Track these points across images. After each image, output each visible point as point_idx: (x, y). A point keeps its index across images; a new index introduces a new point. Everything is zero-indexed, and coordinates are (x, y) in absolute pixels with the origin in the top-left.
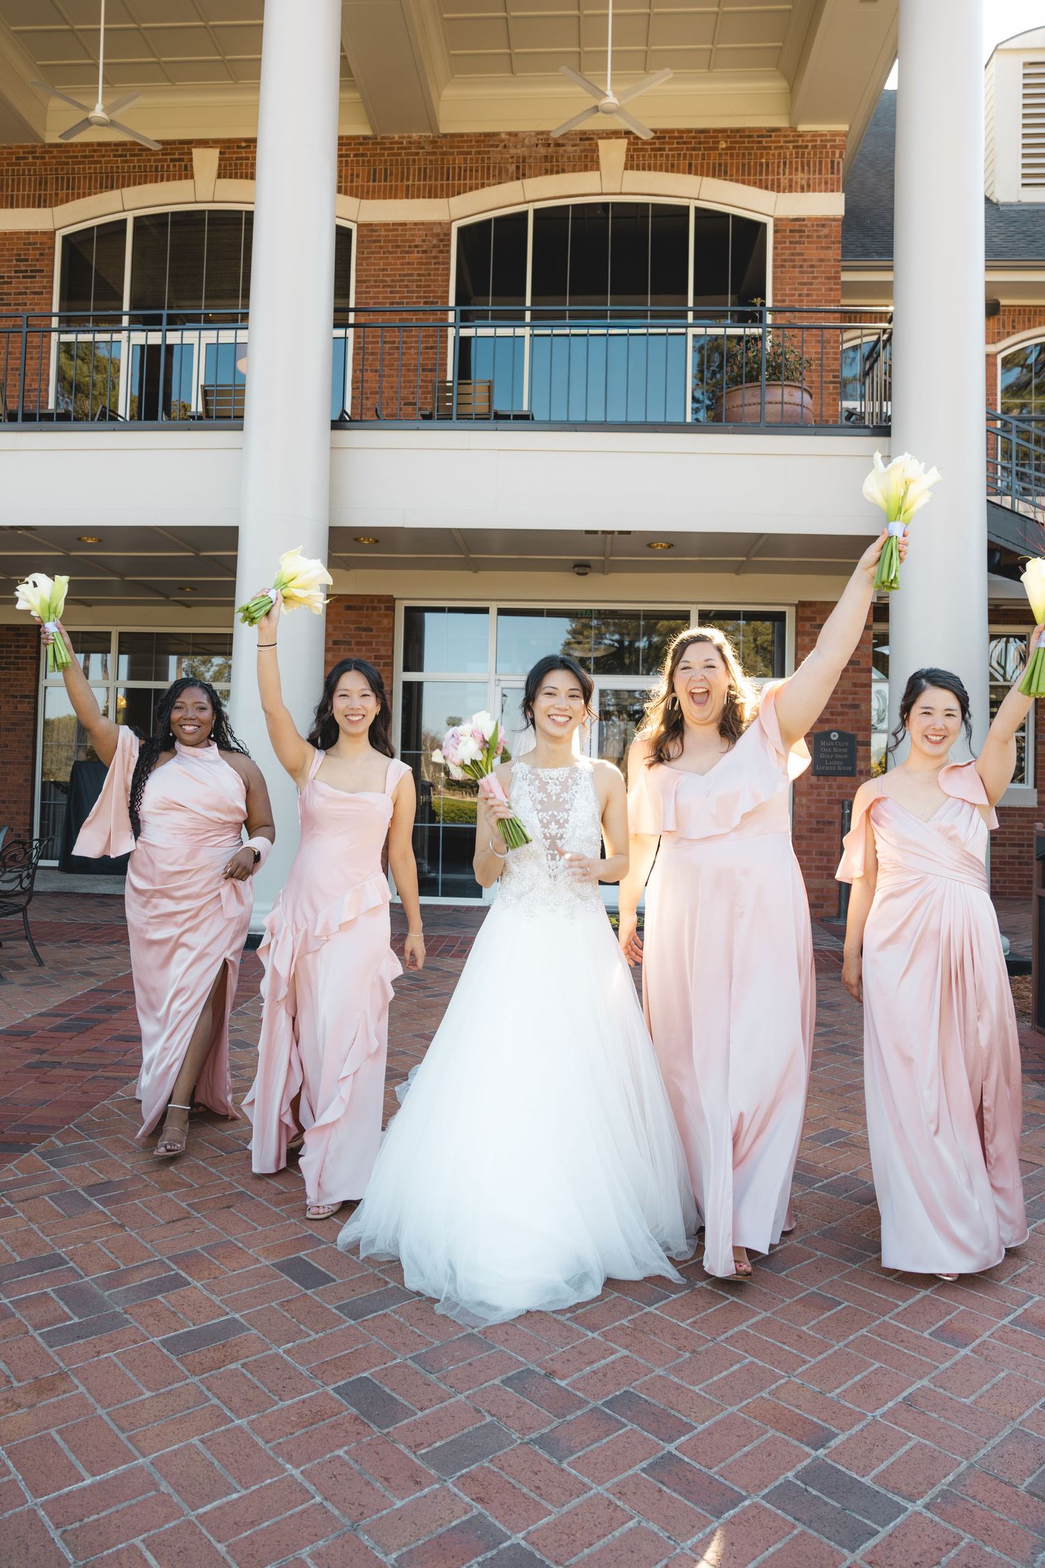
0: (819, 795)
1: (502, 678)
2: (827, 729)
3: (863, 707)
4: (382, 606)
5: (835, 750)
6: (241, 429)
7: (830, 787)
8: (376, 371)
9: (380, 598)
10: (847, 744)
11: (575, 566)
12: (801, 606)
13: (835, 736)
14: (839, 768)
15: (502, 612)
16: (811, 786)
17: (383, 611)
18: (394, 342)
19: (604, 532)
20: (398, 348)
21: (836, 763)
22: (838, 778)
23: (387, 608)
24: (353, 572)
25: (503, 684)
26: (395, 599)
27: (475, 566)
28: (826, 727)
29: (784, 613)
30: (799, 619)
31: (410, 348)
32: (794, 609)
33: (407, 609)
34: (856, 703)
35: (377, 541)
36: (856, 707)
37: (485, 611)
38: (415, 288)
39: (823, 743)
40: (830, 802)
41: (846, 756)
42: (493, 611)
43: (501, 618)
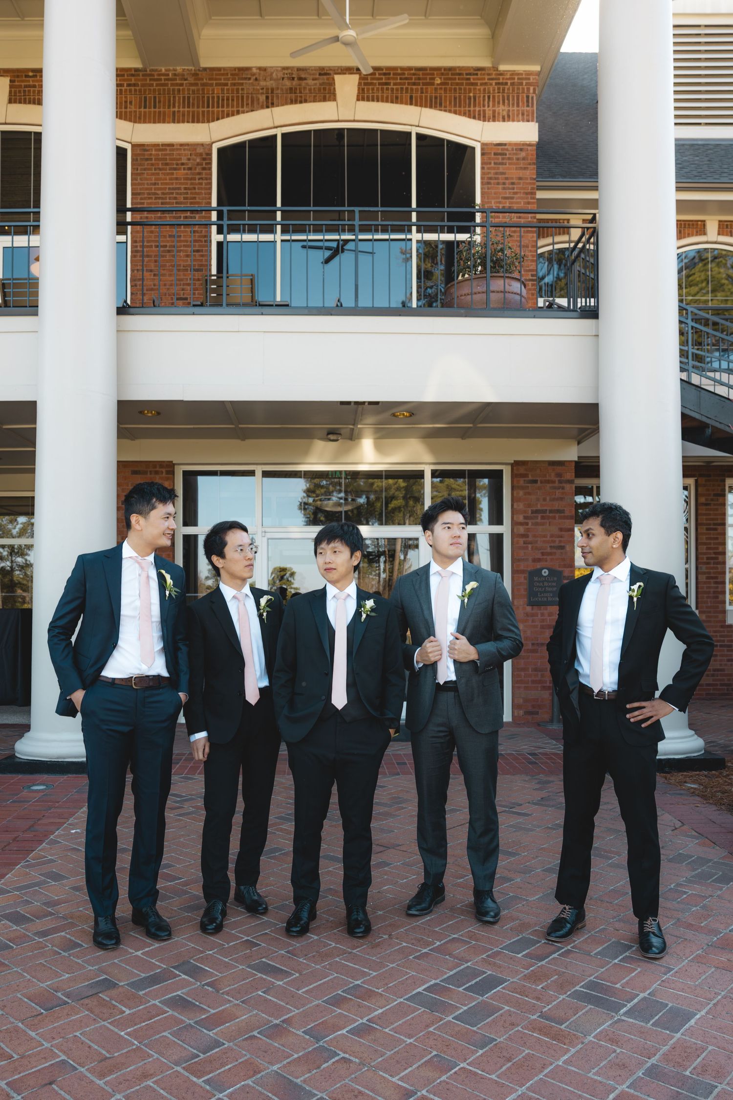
0: (533, 621)
1: (267, 530)
2: (538, 567)
3: (568, 548)
4: (164, 470)
5: (546, 584)
7: (542, 615)
8: (151, 271)
9: (161, 464)
10: (555, 579)
11: (328, 434)
12: (516, 465)
13: (545, 573)
14: (550, 599)
15: (266, 474)
16: (527, 615)
17: (164, 475)
18: (166, 246)
19: (357, 403)
20: (169, 251)
21: (546, 595)
22: (549, 607)
23: (168, 472)
24: (137, 442)
25: (269, 535)
26: (174, 465)
27: (243, 435)
28: (538, 566)
29: (501, 471)
30: (514, 476)
31: (180, 251)
32: (509, 468)
33: (185, 473)
34: (562, 544)
35: (158, 413)
36: (563, 548)
37: (252, 473)
38: (182, 200)
39: (536, 579)
40: (542, 627)
41: (555, 589)
42: (259, 473)
43: (266, 480)
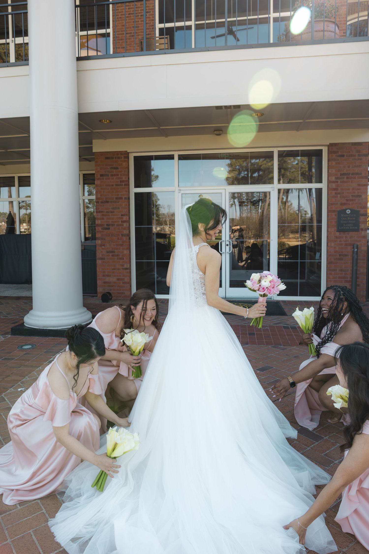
0: (340, 241)
1: (181, 189)
2: (344, 208)
3: (363, 196)
4: (123, 156)
5: (348, 218)
6: (28, 65)
7: (346, 237)
8: (124, 48)
9: (121, 153)
10: (355, 215)
11: (214, 131)
12: (331, 146)
13: (348, 212)
14: (351, 228)
15: (182, 157)
16: (337, 237)
17: (123, 159)
18: (131, 33)
20: (133, 36)
21: (349, 225)
22: (350, 233)
23: (125, 157)
24: (108, 141)
25: (182, 192)
26: (128, 153)
27: (166, 133)
28: (344, 207)
29: (322, 150)
30: (329, 153)
31: (139, 35)
32: (326, 148)
33: (135, 157)
34: (360, 194)
35: (111, 122)
36: (360, 196)
37: (171, 157)
38: (139, 6)
39: (342, 215)
40: (346, 245)
41: (354, 222)
42: (176, 157)
43: (180, 160)
